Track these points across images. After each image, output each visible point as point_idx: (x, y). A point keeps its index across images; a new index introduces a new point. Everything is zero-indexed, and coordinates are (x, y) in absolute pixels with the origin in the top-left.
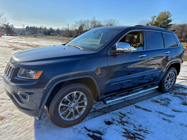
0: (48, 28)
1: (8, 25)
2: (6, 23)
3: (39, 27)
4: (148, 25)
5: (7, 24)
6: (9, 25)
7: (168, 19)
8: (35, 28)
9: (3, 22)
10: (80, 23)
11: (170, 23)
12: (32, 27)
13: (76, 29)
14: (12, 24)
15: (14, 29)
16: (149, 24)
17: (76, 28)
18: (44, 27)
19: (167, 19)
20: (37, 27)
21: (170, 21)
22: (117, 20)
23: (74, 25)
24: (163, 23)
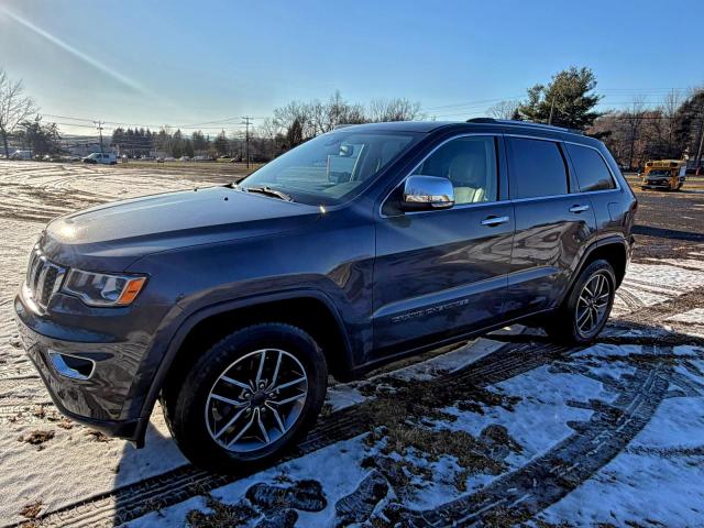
0: (188, 133)
1: (37, 125)
2: (31, 119)
3: (158, 131)
4: (516, 117)
5: (33, 122)
6: (41, 123)
7: (586, 95)
8: (145, 133)
9: (21, 114)
10: (290, 115)
11: (591, 110)
12: (134, 130)
13: (279, 135)
14: (52, 121)
15: (60, 138)
16: (520, 113)
17: (279, 131)
18: (175, 130)
19: (581, 95)
20: (151, 131)
21: (591, 102)
22: (415, 102)
23: (271, 121)
24: (567, 110)
